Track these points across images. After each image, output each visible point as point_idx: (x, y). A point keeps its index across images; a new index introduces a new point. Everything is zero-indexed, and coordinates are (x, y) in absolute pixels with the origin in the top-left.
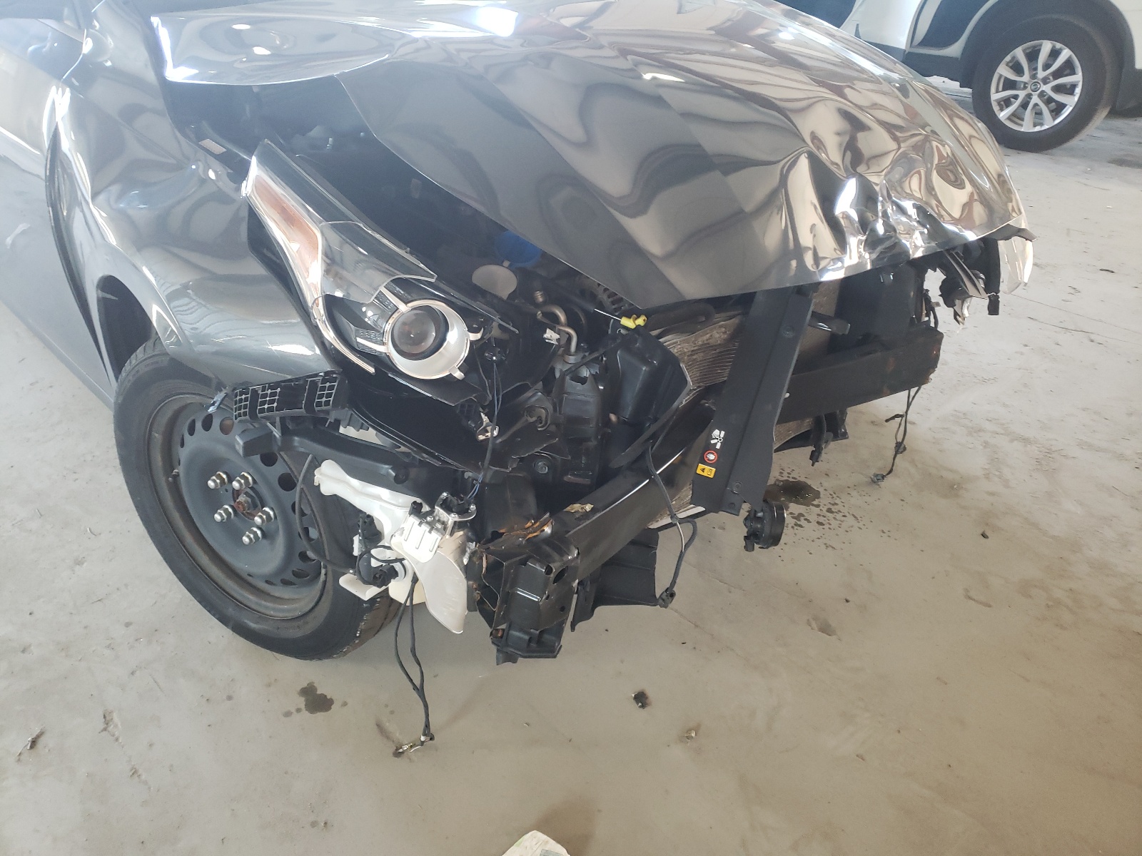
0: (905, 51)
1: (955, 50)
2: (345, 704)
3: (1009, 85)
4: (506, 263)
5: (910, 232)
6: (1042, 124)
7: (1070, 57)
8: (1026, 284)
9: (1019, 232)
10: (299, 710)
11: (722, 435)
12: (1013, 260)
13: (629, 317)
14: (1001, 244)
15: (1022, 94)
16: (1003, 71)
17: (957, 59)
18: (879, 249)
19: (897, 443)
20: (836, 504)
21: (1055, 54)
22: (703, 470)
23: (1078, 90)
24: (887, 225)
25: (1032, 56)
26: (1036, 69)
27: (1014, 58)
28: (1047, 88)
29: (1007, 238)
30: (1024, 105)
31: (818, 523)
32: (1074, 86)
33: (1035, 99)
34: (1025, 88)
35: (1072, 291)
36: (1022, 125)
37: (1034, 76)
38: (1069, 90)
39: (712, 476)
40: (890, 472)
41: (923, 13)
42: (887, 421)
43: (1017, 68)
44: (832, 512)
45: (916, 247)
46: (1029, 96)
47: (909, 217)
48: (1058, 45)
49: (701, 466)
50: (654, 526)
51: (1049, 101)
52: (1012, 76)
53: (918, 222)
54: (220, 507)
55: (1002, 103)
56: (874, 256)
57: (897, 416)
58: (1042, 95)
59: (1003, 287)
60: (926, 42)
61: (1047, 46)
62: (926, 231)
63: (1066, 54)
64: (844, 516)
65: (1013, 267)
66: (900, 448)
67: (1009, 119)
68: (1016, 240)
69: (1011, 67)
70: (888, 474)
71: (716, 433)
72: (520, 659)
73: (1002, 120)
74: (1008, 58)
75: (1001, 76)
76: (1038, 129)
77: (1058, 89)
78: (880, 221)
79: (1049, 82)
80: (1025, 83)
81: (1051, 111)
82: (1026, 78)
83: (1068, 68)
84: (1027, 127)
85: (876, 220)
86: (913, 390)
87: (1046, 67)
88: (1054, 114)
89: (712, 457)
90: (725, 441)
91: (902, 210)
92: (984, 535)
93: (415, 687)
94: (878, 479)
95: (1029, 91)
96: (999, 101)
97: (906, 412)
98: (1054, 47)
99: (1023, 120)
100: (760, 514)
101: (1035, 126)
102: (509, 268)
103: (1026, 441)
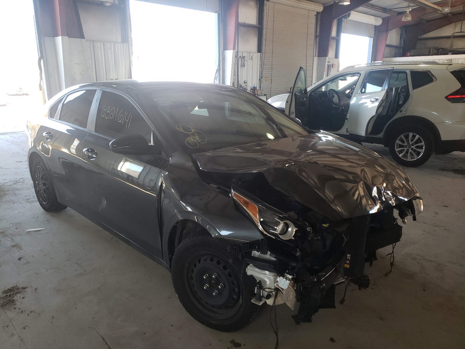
0: (365, 137)
1: (381, 135)
2: (245, 345)
3: (401, 146)
4: (293, 211)
5: (391, 200)
6: (414, 158)
7: (419, 137)
8: (422, 212)
9: (418, 198)
10: (232, 347)
11: (350, 256)
12: (417, 205)
13: (325, 224)
14: (413, 201)
15: (406, 149)
16: (398, 142)
17: (382, 138)
18: (384, 204)
19: (391, 263)
20: (376, 282)
21: (414, 137)
22: (346, 266)
23: (424, 147)
24: (385, 198)
25: (407, 137)
26: (409, 141)
27: (401, 138)
28: (413, 147)
29: (415, 199)
30: (407, 152)
31: (372, 288)
32: (422, 146)
33: (410, 151)
34: (406, 147)
35: (436, 213)
36: (407, 159)
37: (408, 143)
38: (421, 147)
39: (349, 267)
40: (391, 271)
41: (369, 125)
42: (387, 255)
43: (402, 141)
44: (375, 285)
45: (393, 203)
46: (408, 150)
47: (390, 196)
48: (415, 134)
49: (345, 265)
50: (336, 283)
51: (415, 151)
52: (401, 143)
53: (392, 197)
54: (205, 285)
55: (400, 152)
56: (383, 206)
57: (390, 254)
58: (412, 149)
59: (416, 213)
60: (371, 133)
61: (411, 135)
62: (394, 199)
63: (417, 136)
64: (379, 286)
65: (418, 207)
66: (392, 264)
67: (403, 157)
68: (417, 200)
69: (400, 141)
70: (390, 272)
71: (348, 255)
72: (301, 323)
73: (401, 157)
74: (399, 138)
75: (397, 143)
76: (413, 160)
77: (417, 147)
78: (383, 197)
79: (414, 145)
80: (406, 146)
81: (416, 154)
82: (406, 144)
83: (419, 141)
84: (409, 160)
85: (382, 197)
86: (394, 244)
87: (412, 140)
88: (417, 155)
89: (348, 262)
90: (351, 257)
91: (388, 194)
92: (424, 290)
93: (275, 332)
94: (387, 274)
95: (407, 148)
96: (398, 151)
97: (393, 251)
98: (413, 134)
99: (407, 157)
100: (362, 278)
101: (412, 159)
102: (294, 212)
103: (431, 261)
